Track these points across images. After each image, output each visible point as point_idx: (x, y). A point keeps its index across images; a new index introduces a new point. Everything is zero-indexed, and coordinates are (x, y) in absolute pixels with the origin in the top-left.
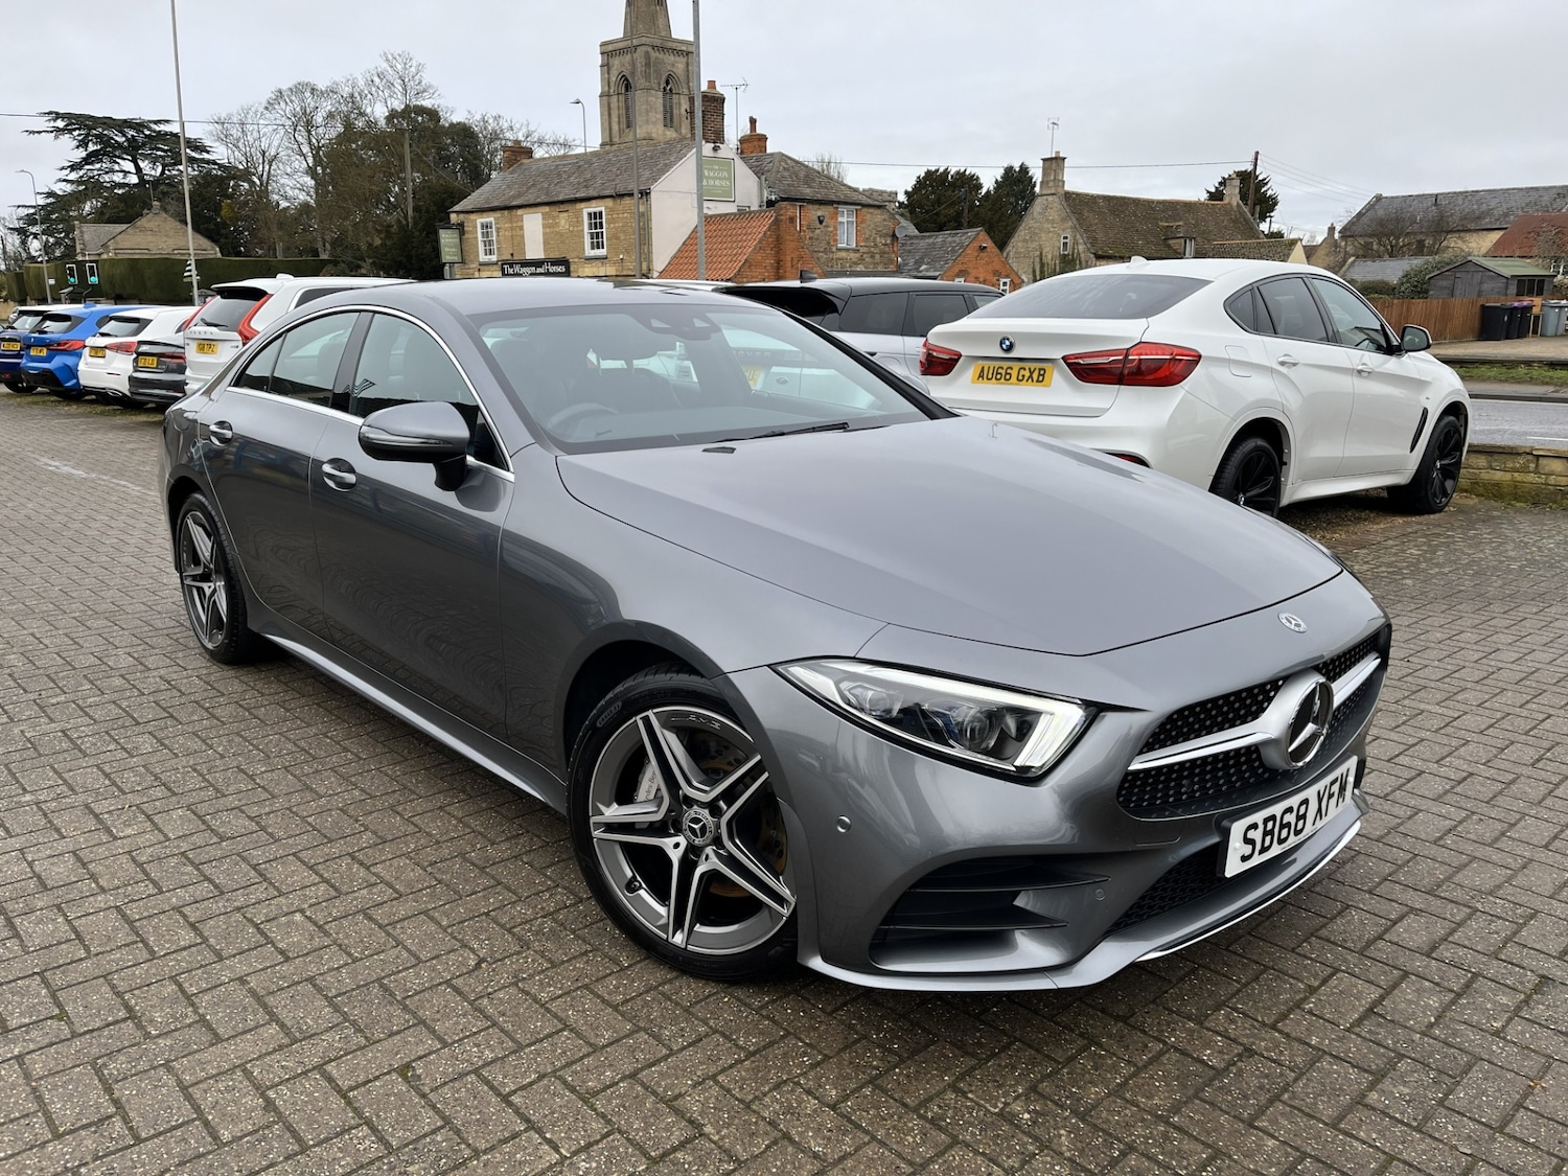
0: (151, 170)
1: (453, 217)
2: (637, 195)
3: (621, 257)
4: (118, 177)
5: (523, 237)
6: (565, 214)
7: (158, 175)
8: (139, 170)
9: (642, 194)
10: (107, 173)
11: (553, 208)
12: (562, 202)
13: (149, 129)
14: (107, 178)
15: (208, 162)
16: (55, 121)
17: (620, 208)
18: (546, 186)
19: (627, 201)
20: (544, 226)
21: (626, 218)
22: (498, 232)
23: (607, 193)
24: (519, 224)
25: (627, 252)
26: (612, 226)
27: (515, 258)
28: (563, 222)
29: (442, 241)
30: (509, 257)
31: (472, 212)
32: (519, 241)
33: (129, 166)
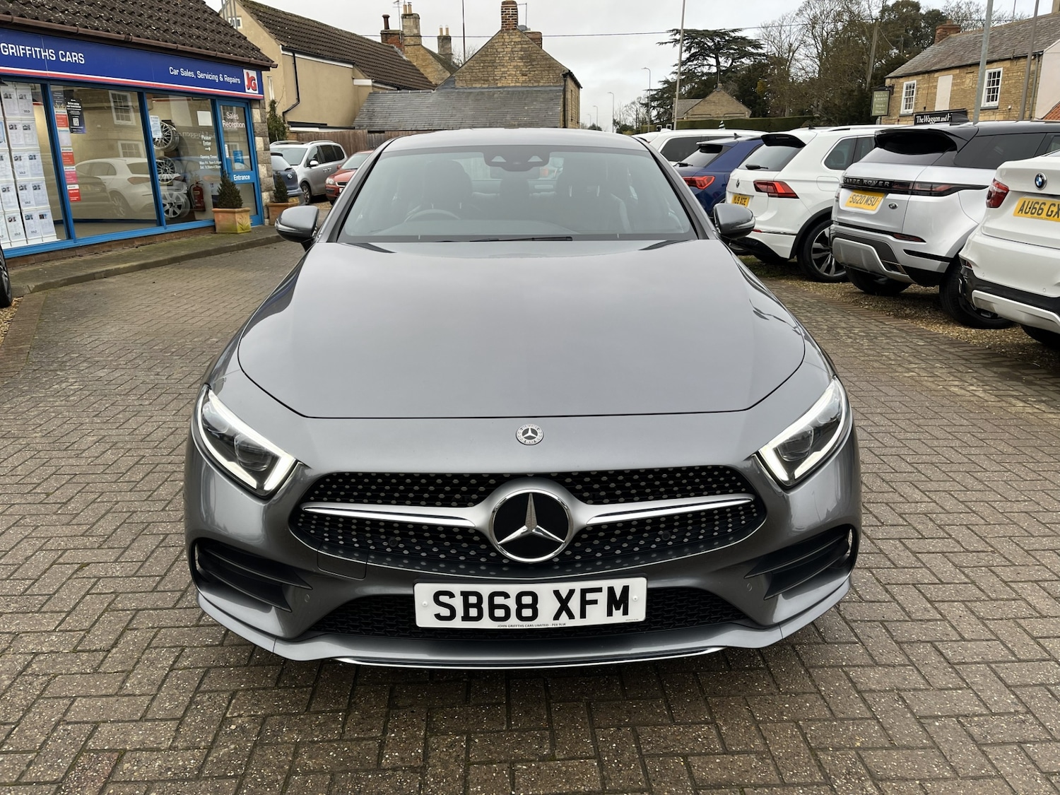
0: (725, 63)
1: (888, 82)
2: (1030, 57)
3: (1010, 107)
4: (705, 69)
5: (935, 94)
6: (971, 75)
7: (728, 66)
8: (718, 63)
9: (1035, 55)
10: (700, 66)
11: (962, 70)
12: (970, 65)
13: (728, 35)
14: (699, 70)
15: (760, 55)
16: (675, 35)
17: (1016, 68)
18: (962, 53)
19: (1022, 62)
20: (953, 85)
21: (1019, 76)
22: (918, 91)
23: (1007, 56)
24: (935, 84)
25: (1015, 103)
26: (1006, 82)
27: (927, 110)
28: (968, 81)
29: (875, 100)
30: (922, 110)
31: (901, 77)
32: (932, 97)
33: (712, 61)
